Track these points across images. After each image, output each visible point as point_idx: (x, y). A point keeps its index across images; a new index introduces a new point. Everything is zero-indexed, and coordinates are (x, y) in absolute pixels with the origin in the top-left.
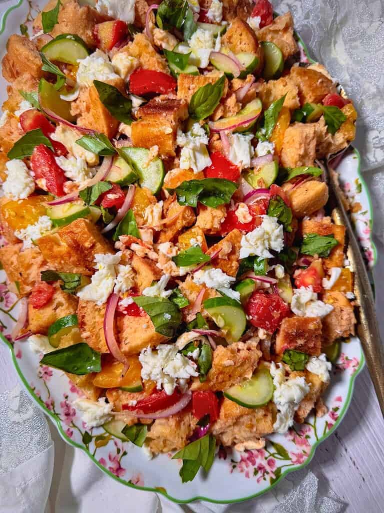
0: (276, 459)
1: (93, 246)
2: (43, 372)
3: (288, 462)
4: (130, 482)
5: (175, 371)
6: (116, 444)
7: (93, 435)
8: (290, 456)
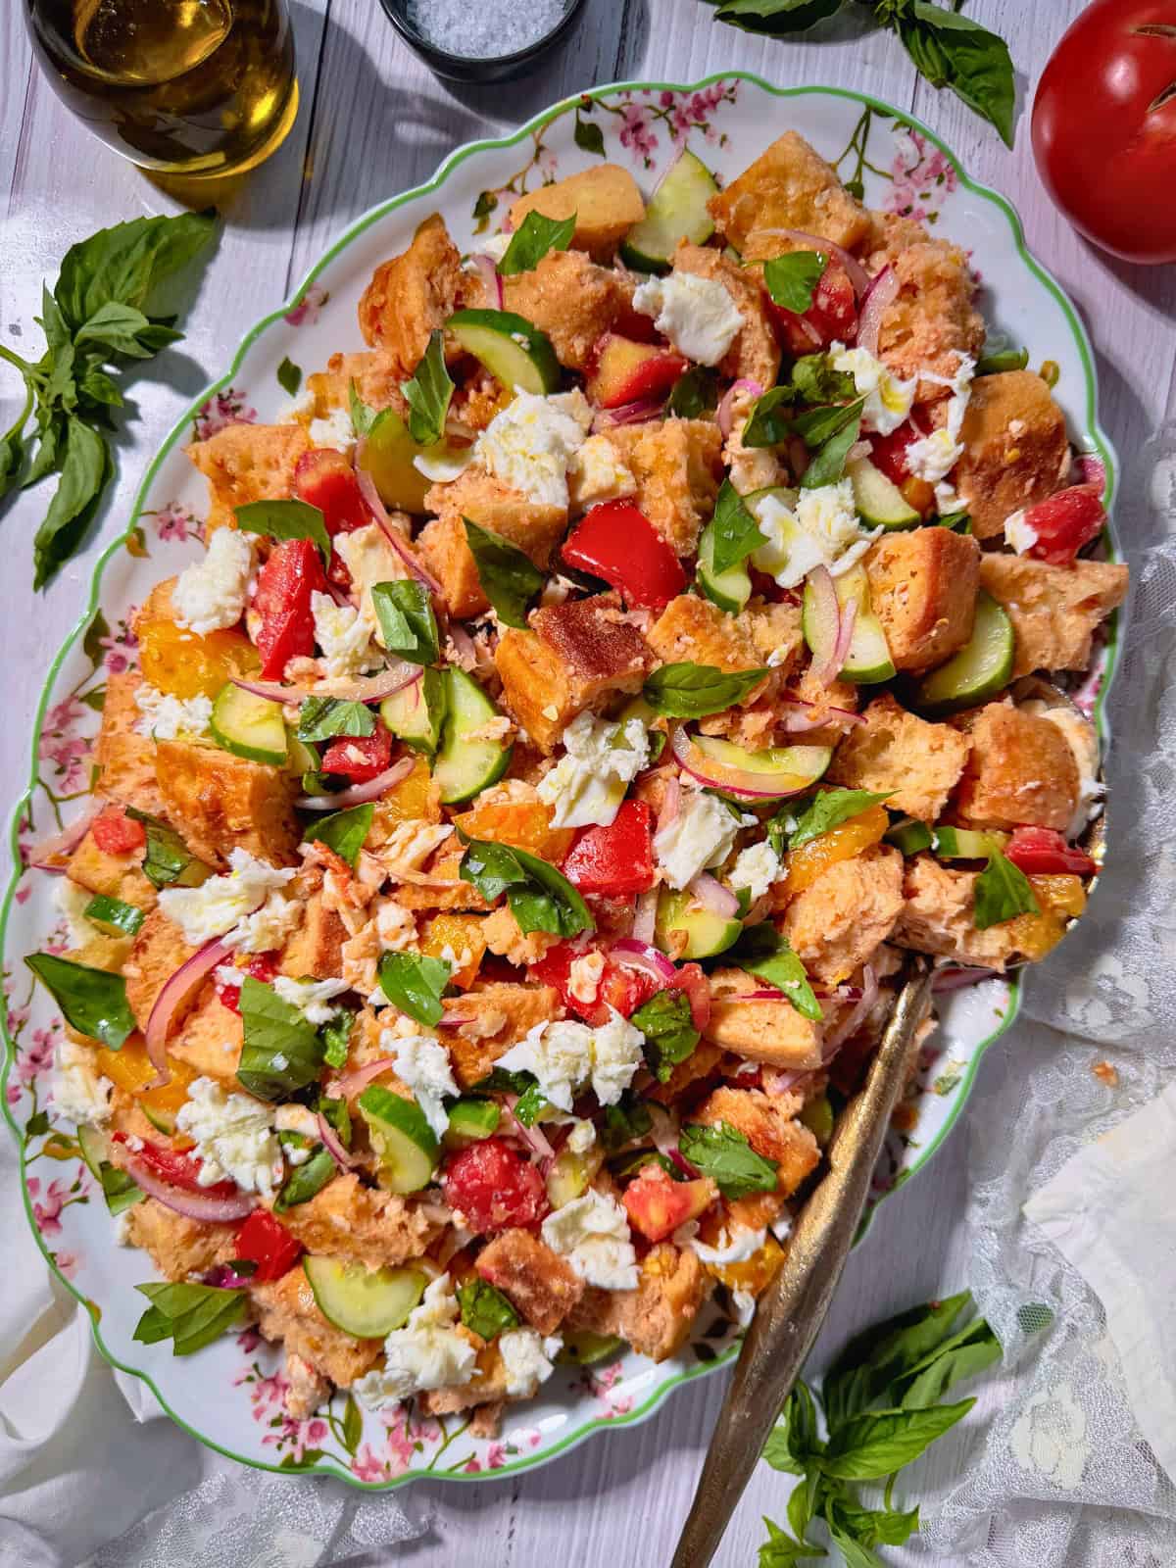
0: (330, 1431)
1: (244, 832)
3: (346, 1458)
4: (53, 1255)
5: (234, 1160)
6: (81, 1172)
7: (53, 1126)
8: (360, 1450)
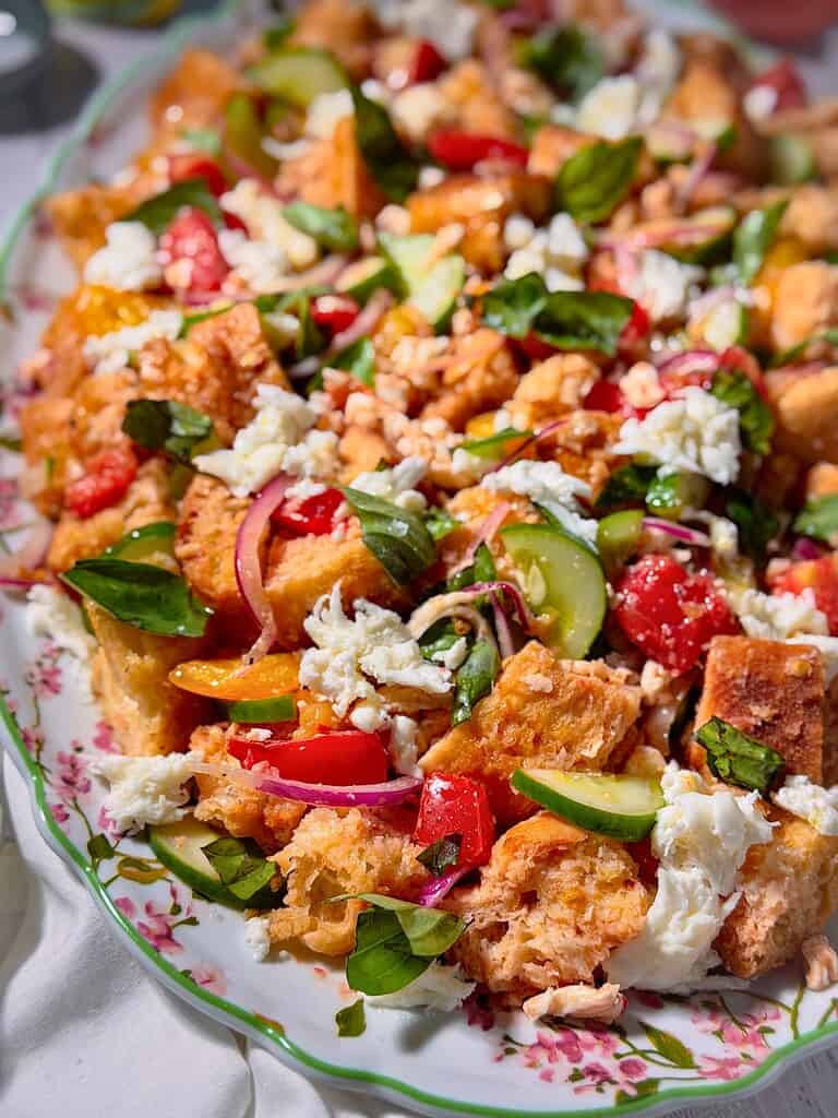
0: (648, 1063)
1: (259, 369)
2: (38, 678)
3: (692, 1073)
4: (186, 973)
5: (390, 666)
6: (174, 893)
7: (117, 850)
8: (697, 1061)
